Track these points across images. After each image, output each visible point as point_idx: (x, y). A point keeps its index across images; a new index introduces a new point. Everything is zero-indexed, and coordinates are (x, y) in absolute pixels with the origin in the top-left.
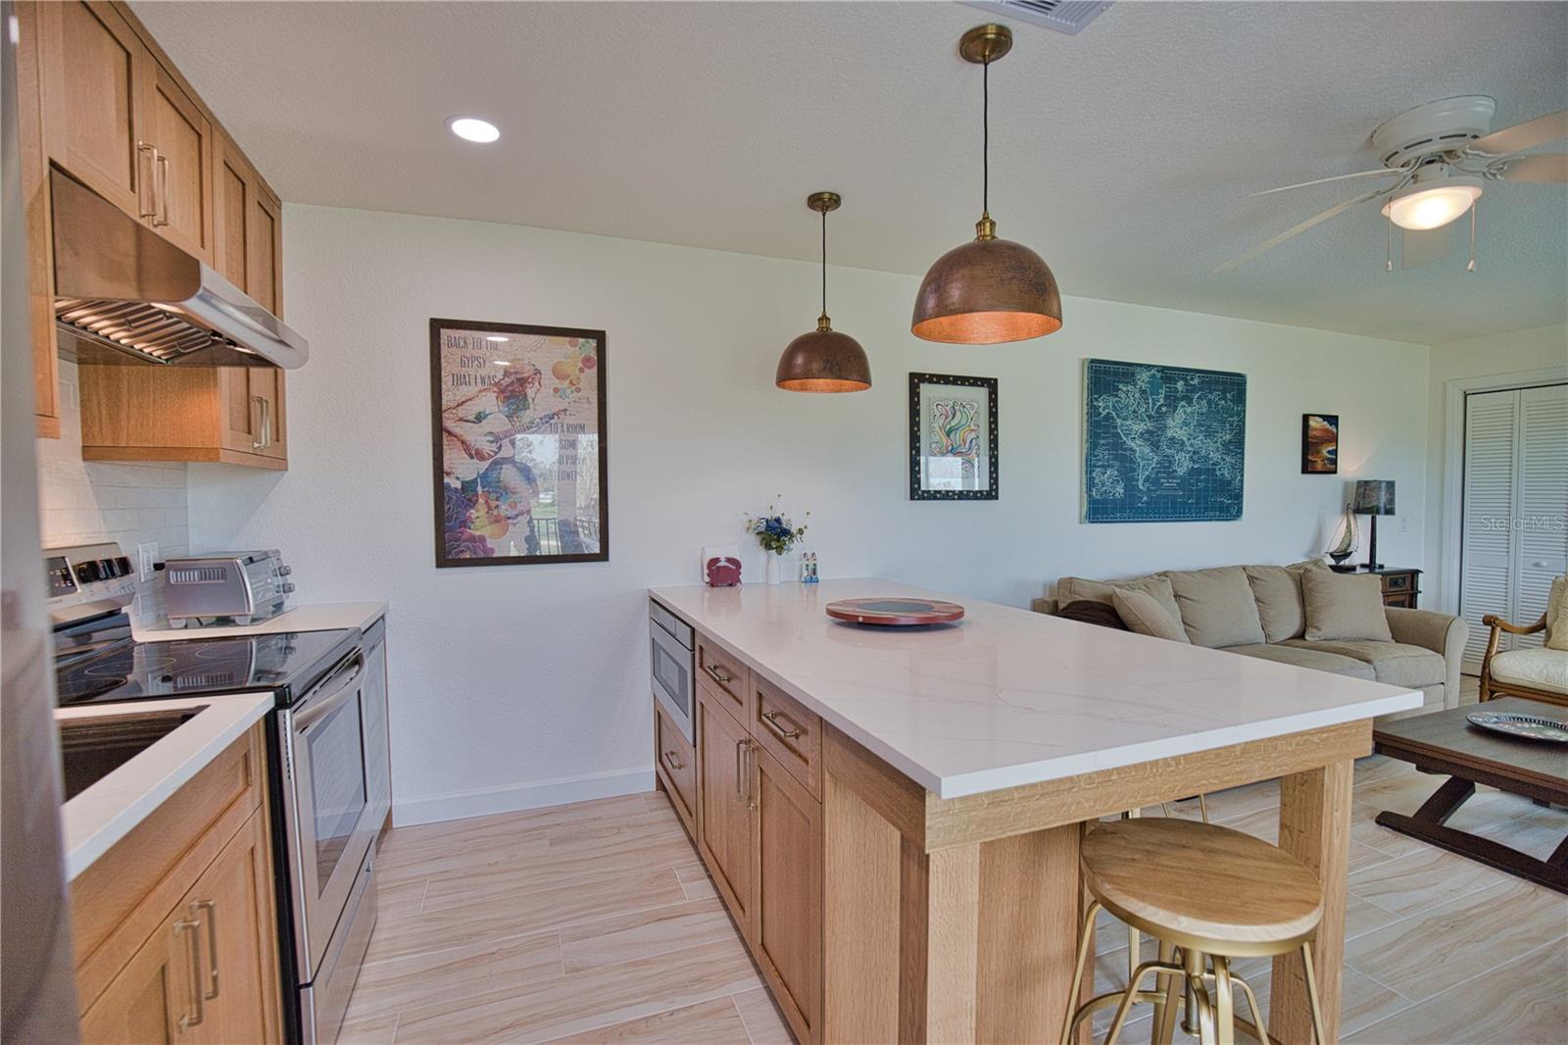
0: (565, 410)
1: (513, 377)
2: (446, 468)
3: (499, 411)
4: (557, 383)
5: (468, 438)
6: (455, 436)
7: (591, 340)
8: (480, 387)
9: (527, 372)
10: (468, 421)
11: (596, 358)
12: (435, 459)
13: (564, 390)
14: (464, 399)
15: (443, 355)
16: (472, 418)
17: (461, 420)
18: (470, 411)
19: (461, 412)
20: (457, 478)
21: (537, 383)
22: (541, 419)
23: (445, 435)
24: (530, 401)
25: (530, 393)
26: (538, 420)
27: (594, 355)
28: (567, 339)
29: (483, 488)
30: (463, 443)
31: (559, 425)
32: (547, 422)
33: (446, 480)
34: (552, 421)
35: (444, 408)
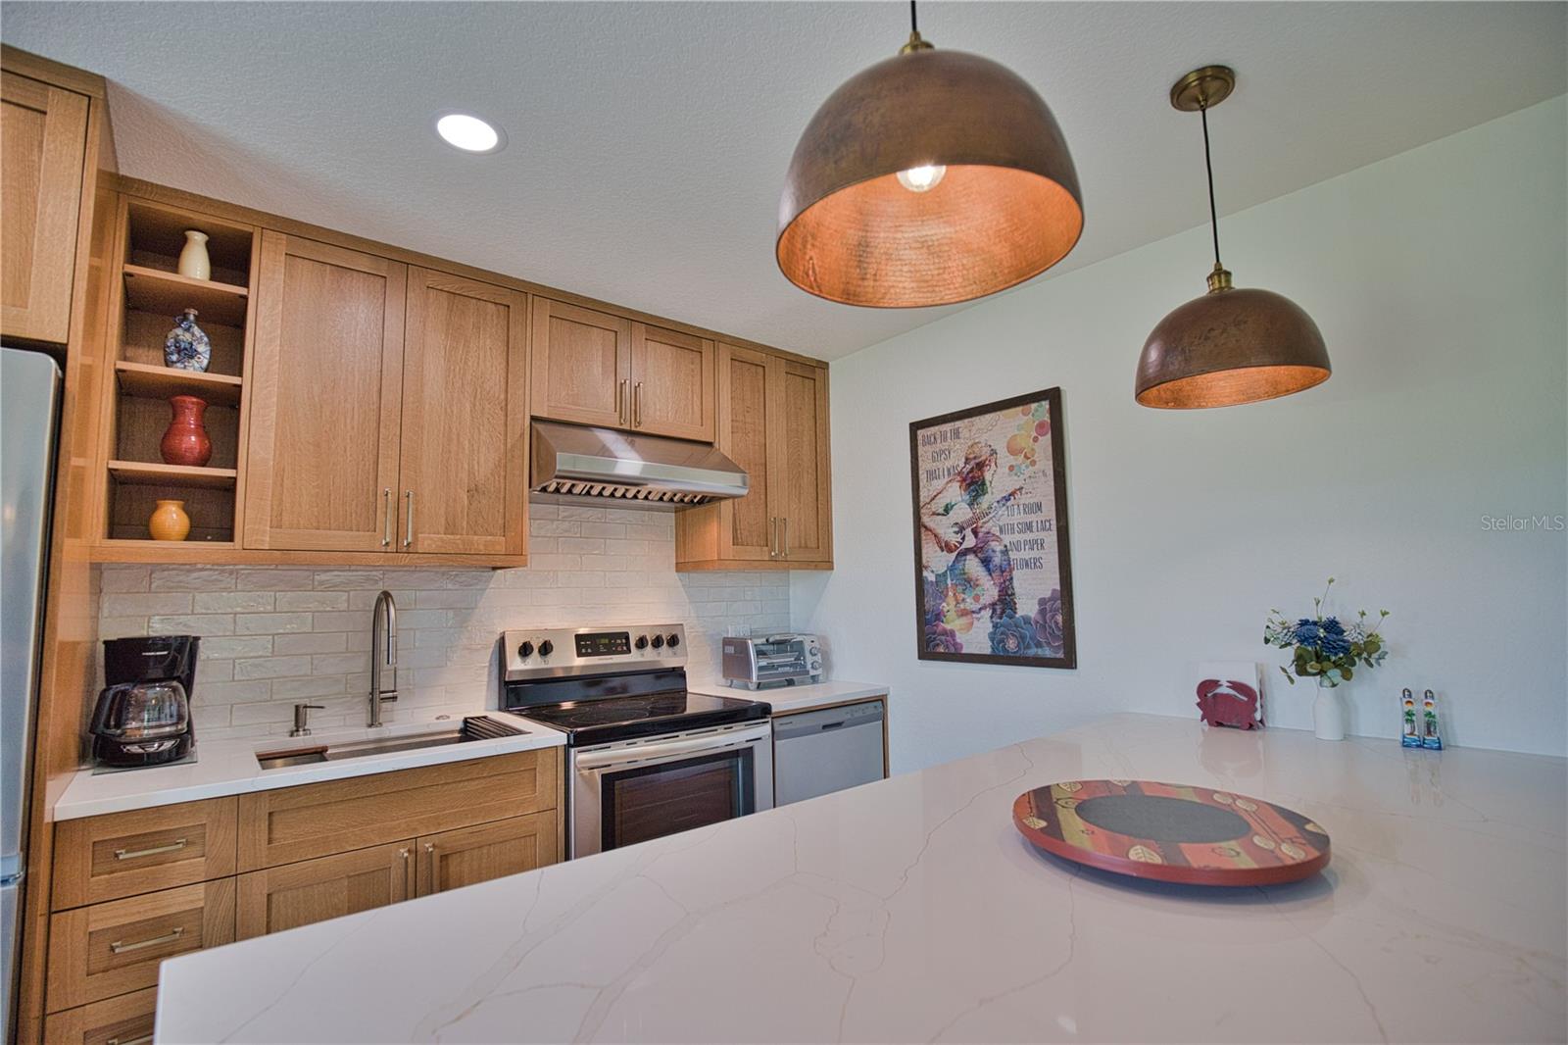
0: (1021, 489)
1: (973, 463)
2: (924, 561)
3: (963, 501)
4: (1012, 460)
5: (940, 531)
6: (931, 531)
7: (1043, 403)
8: (947, 479)
9: (985, 454)
10: (939, 514)
11: (1049, 421)
12: (916, 554)
13: (1019, 466)
14: (935, 494)
15: (919, 454)
16: (941, 511)
17: (934, 514)
18: (939, 505)
19: (934, 507)
20: (933, 572)
21: (993, 464)
22: (998, 502)
23: (923, 530)
24: (988, 484)
25: (988, 476)
26: (995, 504)
27: (1047, 418)
28: (1020, 409)
29: (952, 580)
30: (935, 536)
31: (1016, 507)
32: (1004, 505)
33: (925, 574)
34: (1009, 503)
35: (922, 504)
